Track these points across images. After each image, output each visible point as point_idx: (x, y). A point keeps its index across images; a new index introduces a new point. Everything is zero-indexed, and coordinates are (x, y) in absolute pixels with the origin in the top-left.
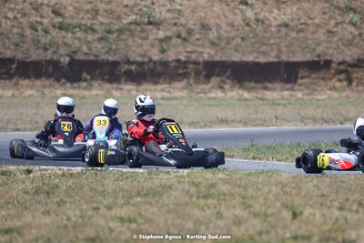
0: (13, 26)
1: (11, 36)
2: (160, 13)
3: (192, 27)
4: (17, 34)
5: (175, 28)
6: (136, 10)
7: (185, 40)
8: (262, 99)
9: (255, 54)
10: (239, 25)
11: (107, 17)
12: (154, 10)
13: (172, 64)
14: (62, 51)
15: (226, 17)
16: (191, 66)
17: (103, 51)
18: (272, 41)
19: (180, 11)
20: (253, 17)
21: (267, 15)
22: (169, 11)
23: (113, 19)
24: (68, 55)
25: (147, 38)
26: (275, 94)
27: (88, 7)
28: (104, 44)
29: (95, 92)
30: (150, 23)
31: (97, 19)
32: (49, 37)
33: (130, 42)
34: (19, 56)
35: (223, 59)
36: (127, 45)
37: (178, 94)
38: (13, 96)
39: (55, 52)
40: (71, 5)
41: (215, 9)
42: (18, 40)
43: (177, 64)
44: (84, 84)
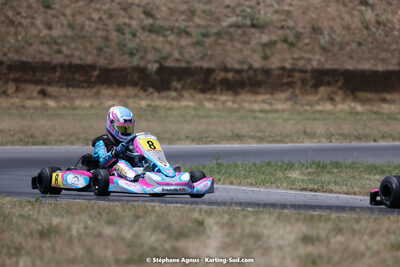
0: (98, 29)
1: (94, 39)
2: (265, 14)
3: (302, 30)
4: (101, 37)
5: (281, 32)
6: (238, 11)
7: (292, 45)
8: (376, 113)
9: (372, 61)
10: (356, 28)
11: (205, 19)
12: (259, 11)
13: (276, 72)
14: (151, 56)
15: (342, 19)
16: (297, 75)
17: (197, 57)
18: (394, 47)
19: (289, 12)
20: (373, 20)
21: (390, 17)
22: (276, 12)
23: (211, 20)
24: (156, 61)
25: (248, 43)
26: (393, 107)
27: (184, 7)
28: (199, 49)
29: (184, 103)
30: (253, 26)
31: (193, 21)
32: (137, 40)
33: (229, 47)
34: (102, 62)
35: (335, 67)
36: (224, 51)
37: (280, 106)
38: (92, 106)
39: (142, 58)
40: (165, 5)
41: (330, 10)
42: (102, 44)
43: (281, 72)
44: (174, 94)
